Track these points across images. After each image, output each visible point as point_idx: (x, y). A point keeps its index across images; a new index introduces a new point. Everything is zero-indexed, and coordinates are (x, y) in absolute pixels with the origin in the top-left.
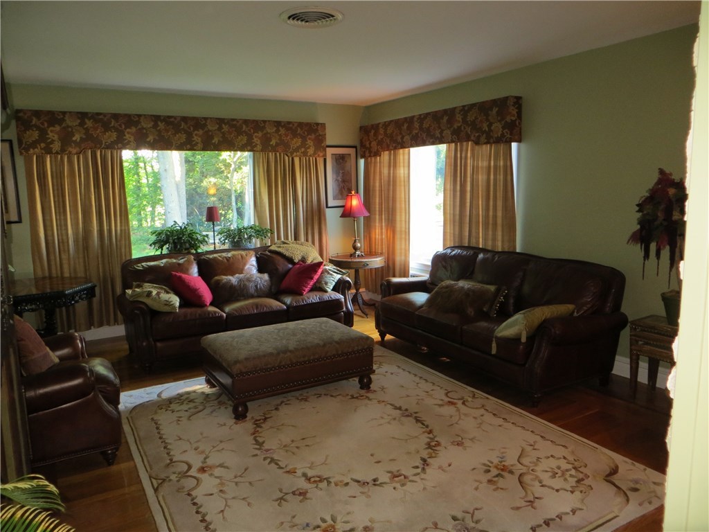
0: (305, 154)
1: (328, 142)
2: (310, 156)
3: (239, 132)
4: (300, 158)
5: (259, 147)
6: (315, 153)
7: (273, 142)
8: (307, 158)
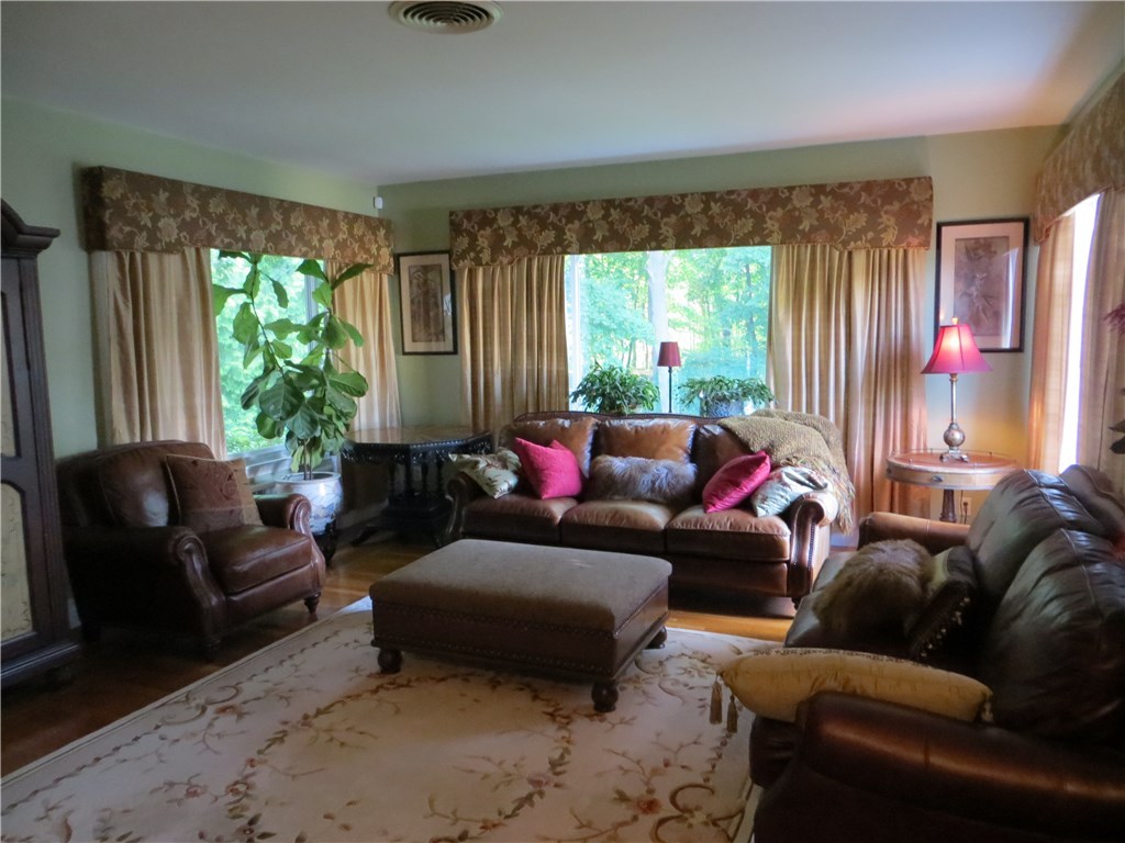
0: (876, 243)
1: (939, 215)
2: (889, 246)
3: (739, 211)
4: (868, 253)
5: (777, 237)
6: (898, 241)
7: (805, 225)
8: (885, 252)
